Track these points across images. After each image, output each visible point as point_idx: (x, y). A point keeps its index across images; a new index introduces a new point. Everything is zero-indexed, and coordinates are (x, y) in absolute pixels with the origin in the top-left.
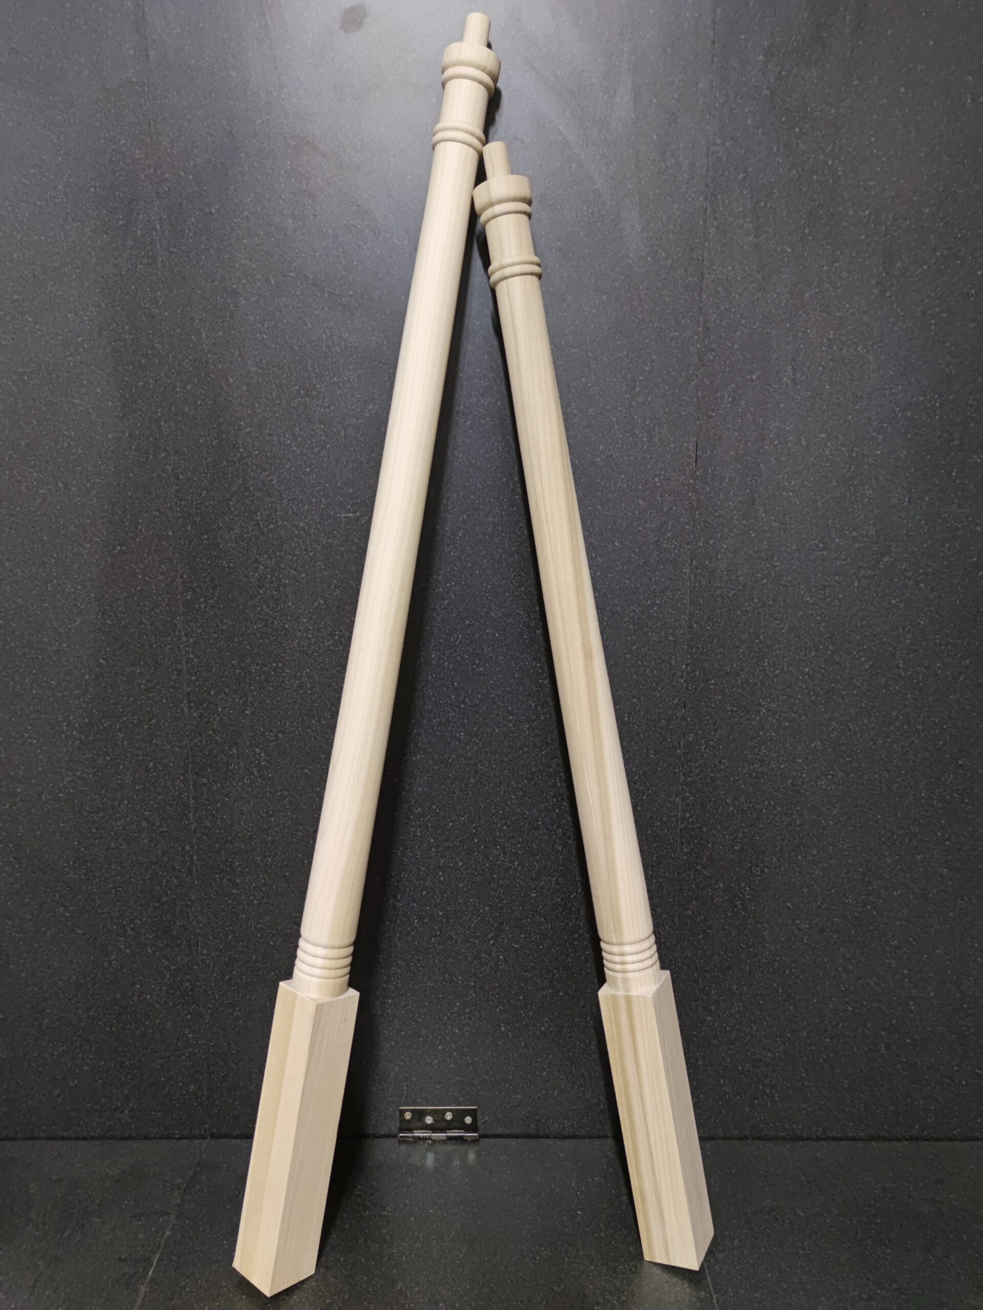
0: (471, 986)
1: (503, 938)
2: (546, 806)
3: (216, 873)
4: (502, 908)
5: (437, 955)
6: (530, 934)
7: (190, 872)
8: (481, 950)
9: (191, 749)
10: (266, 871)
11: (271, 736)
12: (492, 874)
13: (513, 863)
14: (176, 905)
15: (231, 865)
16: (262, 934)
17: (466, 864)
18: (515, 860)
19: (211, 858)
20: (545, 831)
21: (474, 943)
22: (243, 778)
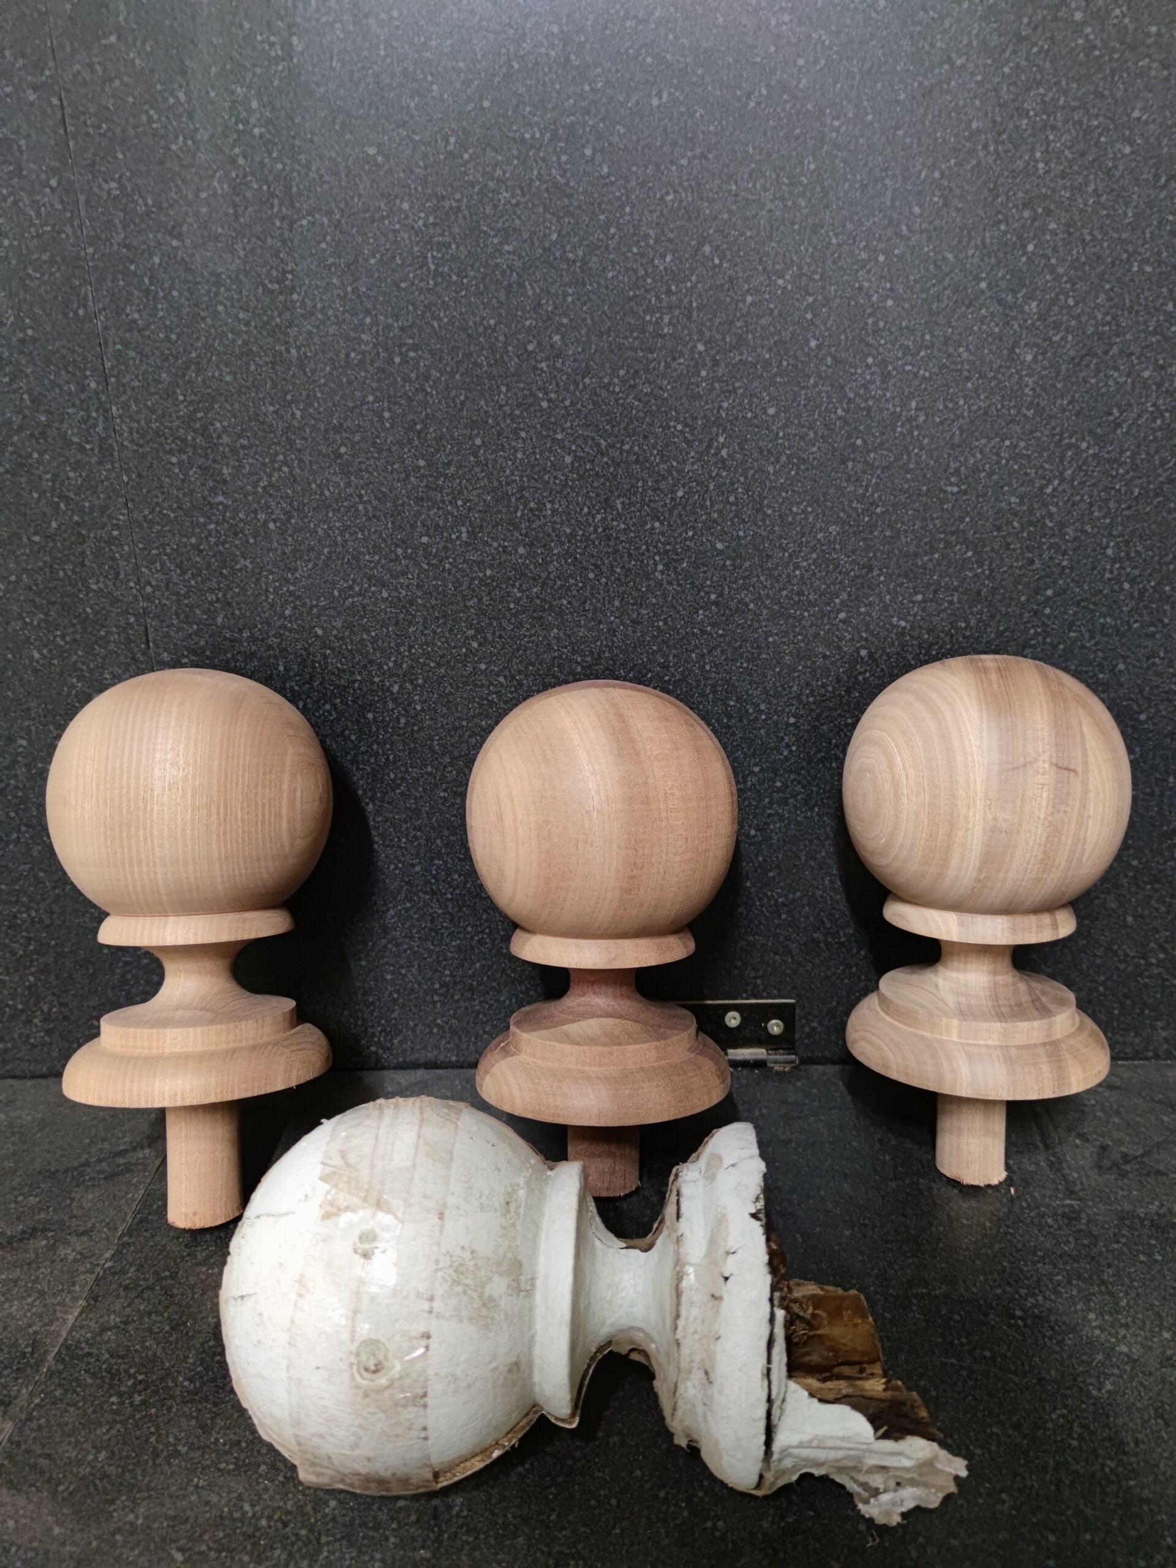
0: (788, 725)
1: (870, 604)
2: (1006, 233)
3: (171, 452)
4: (872, 526)
5: (710, 652)
6: (935, 592)
7: (106, 454)
8: (816, 635)
9: (68, 91)
10: (291, 443)
11: (272, 45)
12: (850, 436)
13: (904, 405)
14: (83, 539)
15: (205, 428)
16: (295, 608)
17: (786, 410)
18: (910, 398)
19: (152, 410)
20: (995, 308)
21: (800, 619)
22: (213, 176)
